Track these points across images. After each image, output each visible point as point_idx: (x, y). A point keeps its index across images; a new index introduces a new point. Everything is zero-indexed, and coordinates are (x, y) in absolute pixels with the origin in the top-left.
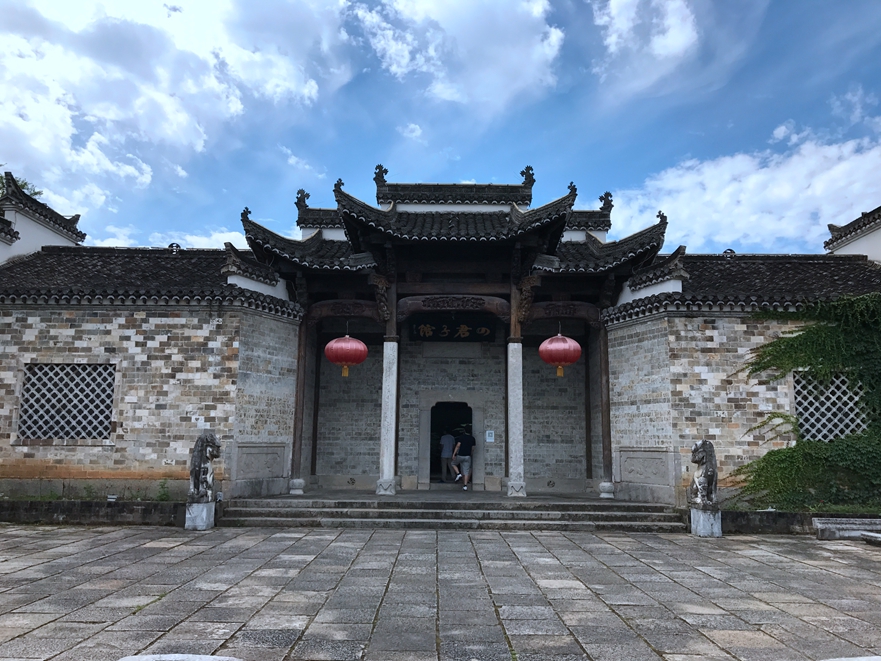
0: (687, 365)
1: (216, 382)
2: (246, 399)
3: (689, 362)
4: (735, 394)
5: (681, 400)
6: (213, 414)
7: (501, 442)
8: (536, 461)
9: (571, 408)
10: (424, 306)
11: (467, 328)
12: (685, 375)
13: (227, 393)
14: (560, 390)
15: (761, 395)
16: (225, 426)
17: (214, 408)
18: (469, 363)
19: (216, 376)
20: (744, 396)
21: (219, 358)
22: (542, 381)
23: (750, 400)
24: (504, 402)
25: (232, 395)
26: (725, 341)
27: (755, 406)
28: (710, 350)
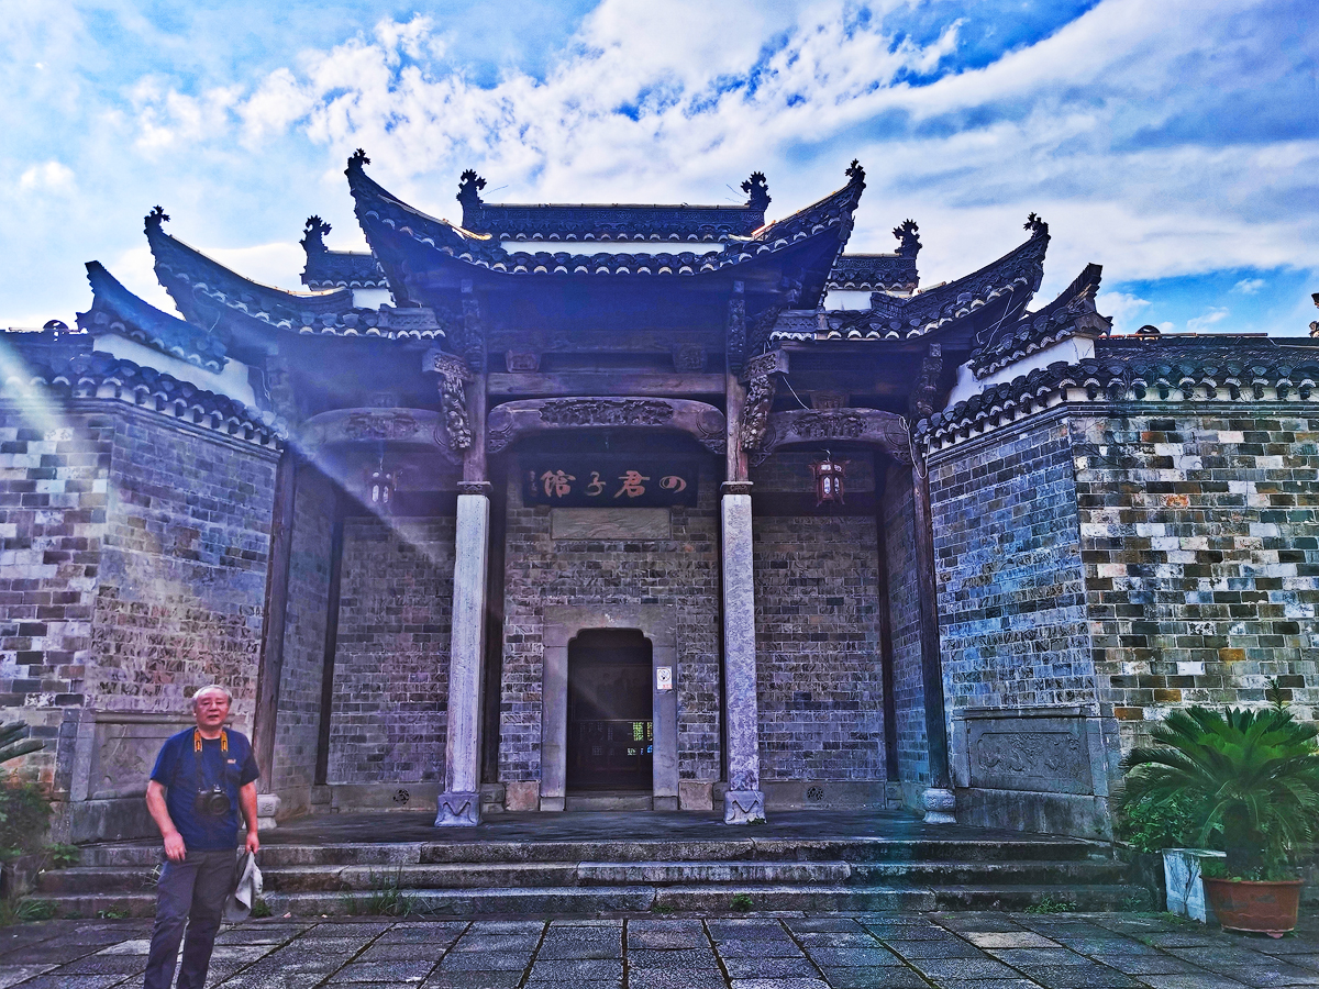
0: (1117, 521)
1: (51, 571)
2: (125, 611)
3: (1122, 513)
4: (1231, 583)
5: (1108, 598)
6: (37, 644)
7: (713, 709)
8: (783, 747)
9: (853, 637)
10: (545, 419)
11: (639, 478)
12: (1115, 542)
13: (74, 597)
14: (829, 601)
15: (1288, 586)
16: (64, 673)
17: (41, 630)
18: (646, 549)
19: (49, 558)
20: (1251, 587)
21: (59, 516)
22: (793, 583)
23: (1265, 597)
24: (715, 626)
25: (85, 600)
26: (1199, 467)
27: (1278, 610)
28: (1168, 487)
